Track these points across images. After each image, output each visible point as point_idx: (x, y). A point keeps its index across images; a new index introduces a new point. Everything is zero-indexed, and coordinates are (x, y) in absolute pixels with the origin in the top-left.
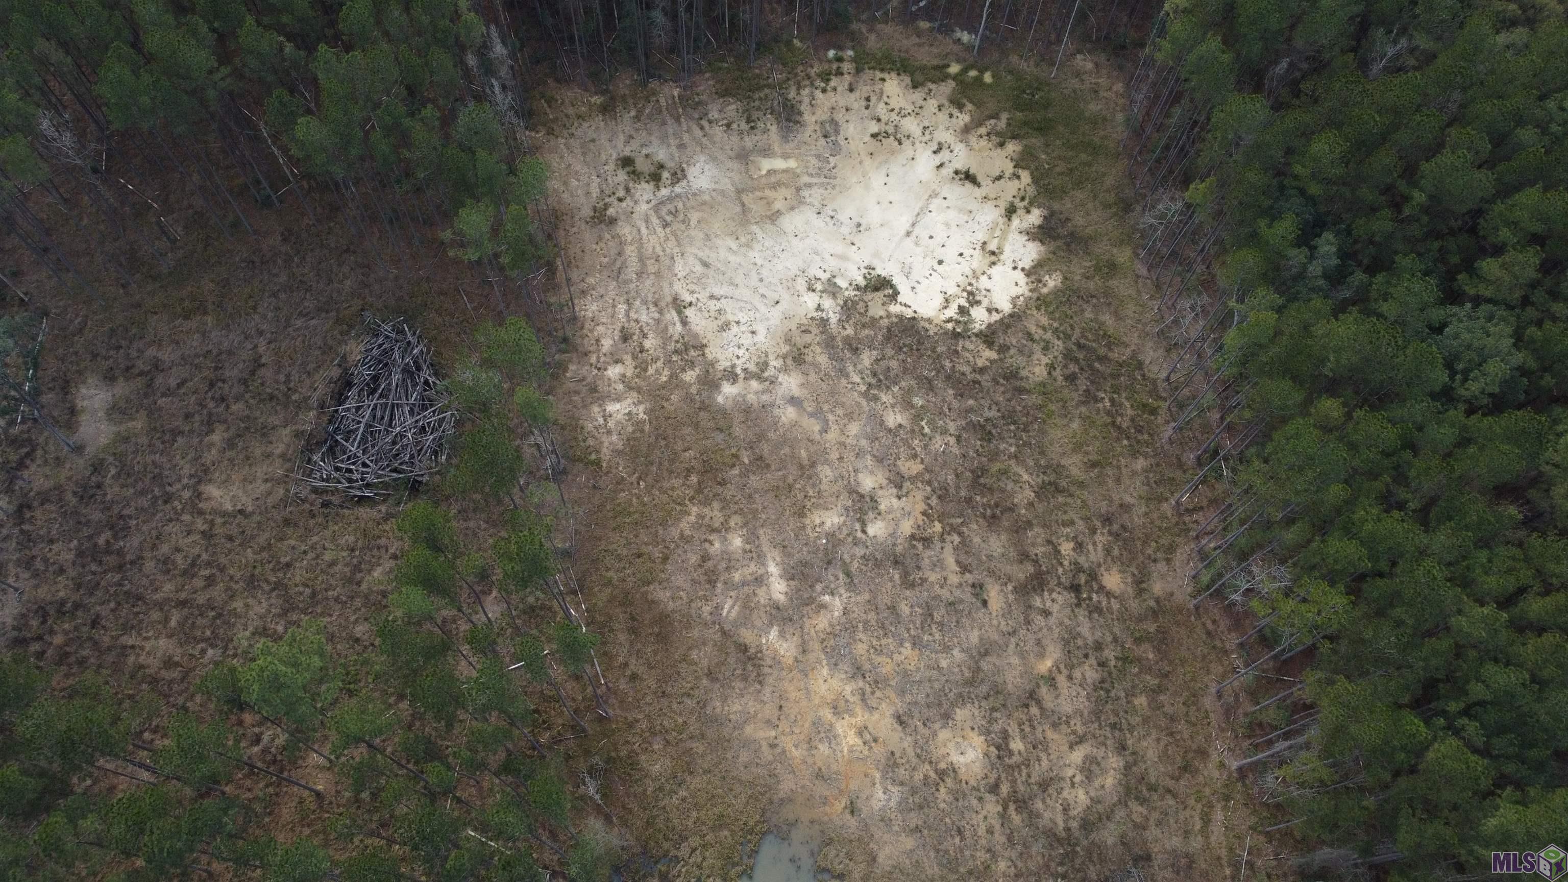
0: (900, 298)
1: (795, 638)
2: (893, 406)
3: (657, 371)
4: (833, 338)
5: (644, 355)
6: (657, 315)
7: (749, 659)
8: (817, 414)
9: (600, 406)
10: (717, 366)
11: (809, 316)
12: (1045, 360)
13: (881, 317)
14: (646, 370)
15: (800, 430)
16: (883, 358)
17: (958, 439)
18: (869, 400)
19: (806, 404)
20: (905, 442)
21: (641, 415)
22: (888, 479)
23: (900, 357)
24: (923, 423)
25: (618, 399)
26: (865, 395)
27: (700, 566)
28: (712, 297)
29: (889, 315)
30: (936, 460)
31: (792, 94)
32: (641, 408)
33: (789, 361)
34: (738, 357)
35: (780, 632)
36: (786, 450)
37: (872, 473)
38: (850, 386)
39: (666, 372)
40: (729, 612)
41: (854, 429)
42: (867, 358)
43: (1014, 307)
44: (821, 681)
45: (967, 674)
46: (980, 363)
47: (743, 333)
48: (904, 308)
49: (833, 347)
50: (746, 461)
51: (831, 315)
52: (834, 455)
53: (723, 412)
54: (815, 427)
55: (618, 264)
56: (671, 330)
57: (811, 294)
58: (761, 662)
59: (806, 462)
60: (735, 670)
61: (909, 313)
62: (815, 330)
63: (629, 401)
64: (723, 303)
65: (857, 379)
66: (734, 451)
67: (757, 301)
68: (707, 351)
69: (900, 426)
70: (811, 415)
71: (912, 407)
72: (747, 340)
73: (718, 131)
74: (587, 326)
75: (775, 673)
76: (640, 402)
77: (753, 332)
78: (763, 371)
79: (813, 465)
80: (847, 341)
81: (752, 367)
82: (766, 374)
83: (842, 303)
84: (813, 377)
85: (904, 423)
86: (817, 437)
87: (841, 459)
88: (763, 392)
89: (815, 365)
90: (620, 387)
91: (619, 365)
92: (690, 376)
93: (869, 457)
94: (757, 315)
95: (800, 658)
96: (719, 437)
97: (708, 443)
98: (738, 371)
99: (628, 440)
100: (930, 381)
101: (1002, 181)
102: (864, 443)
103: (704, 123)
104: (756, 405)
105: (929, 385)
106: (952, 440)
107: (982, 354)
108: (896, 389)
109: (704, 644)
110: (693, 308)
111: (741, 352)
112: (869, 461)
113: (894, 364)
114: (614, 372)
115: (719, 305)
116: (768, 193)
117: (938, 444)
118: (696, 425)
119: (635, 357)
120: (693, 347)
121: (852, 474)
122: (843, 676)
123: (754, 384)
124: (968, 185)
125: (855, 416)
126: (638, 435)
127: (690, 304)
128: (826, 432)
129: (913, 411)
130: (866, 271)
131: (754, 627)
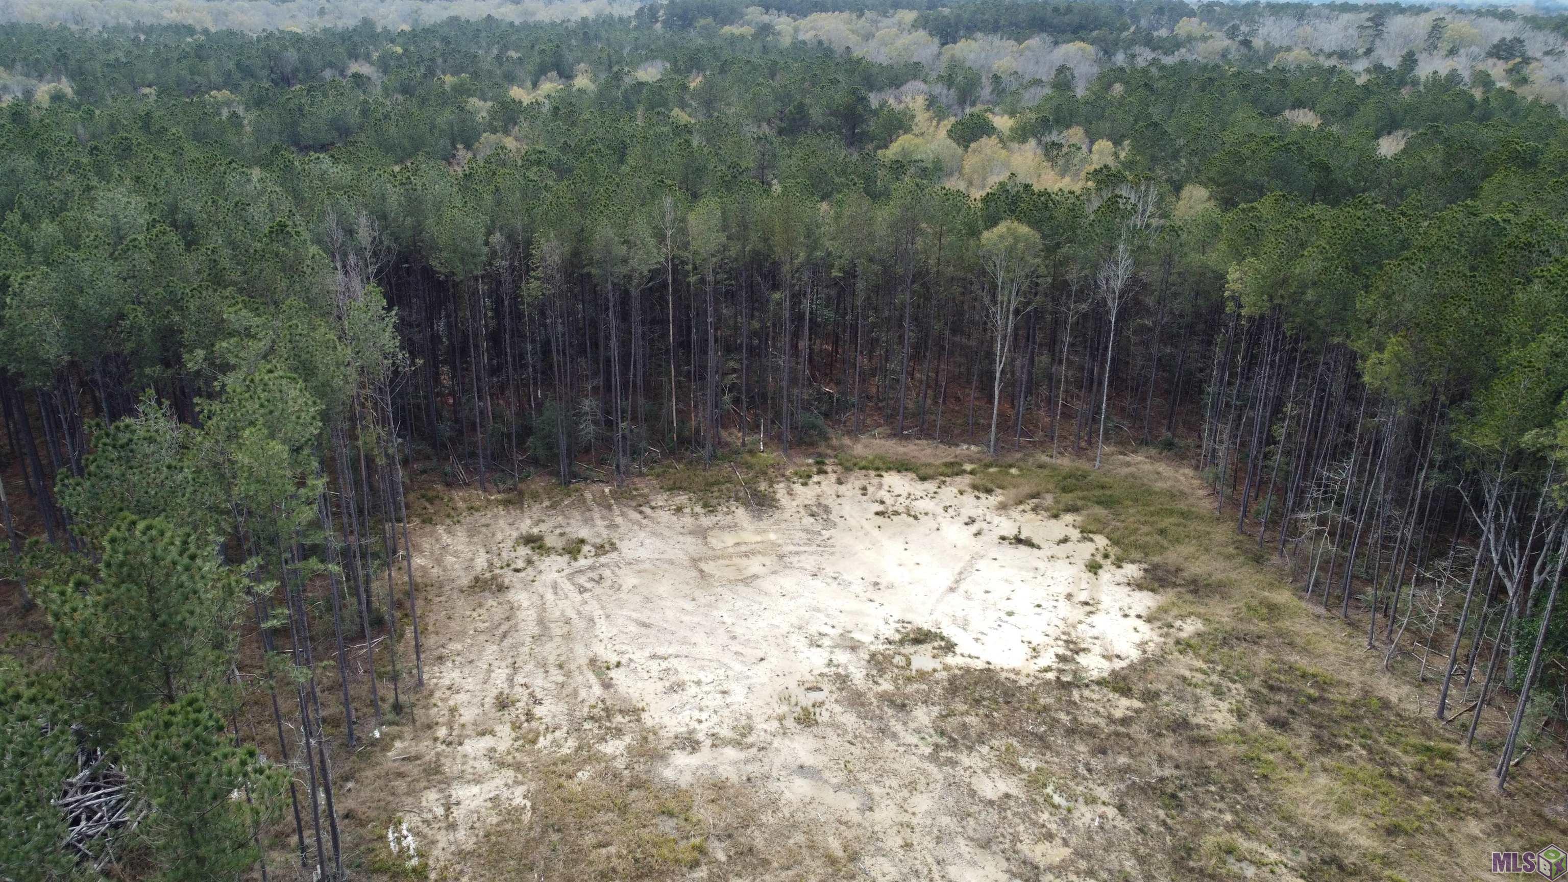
0: (958, 650)
2: (986, 771)
3: (554, 741)
4: (859, 695)
5: (534, 724)
6: (561, 679)
8: (850, 784)
9: (441, 791)
10: (662, 733)
11: (816, 672)
12: (1225, 706)
13: (935, 670)
14: (534, 742)
15: (822, 809)
16: (951, 714)
17: (1121, 808)
18: (940, 766)
19: (826, 774)
20: (1024, 818)
21: (518, 801)
22: (1008, 871)
23: (981, 712)
24: (1049, 790)
25: (478, 780)
26: (934, 758)
28: (654, 657)
29: (947, 668)
30: (1090, 838)
31: (763, 487)
32: (519, 791)
33: (790, 723)
34: (700, 721)
36: (799, 838)
37: (973, 864)
38: (901, 749)
39: (572, 743)
41: (922, 803)
42: (923, 716)
46: (1118, 714)
47: (707, 693)
48: (969, 660)
49: (862, 705)
50: (722, 857)
51: (852, 669)
52: (894, 842)
53: (677, 792)
54: (848, 803)
55: (504, 628)
56: (583, 694)
57: (815, 650)
59: (840, 853)
61: (980, 665)
62: (826, 687)
63: (499, 782)
64: (673, 663)
65: (914, 739)
66: (697, 841)
67: (728, 658)
68: (644, 716)
69: (1007, 796)
70: (837, 789)
71: (1021, 770)
72: (715, 701)
73: (665, 516)
74: (438, 694)
76: (517, 783)
77: (724, 692)
78: (744, 736)
79: (854, 857)
80: (884, 697)
81: (725, 732)
82: (750, 740)
83: (867, 657)
84: (833, 740)
85: (1014, 791)
86: (856, 817)
87: (907, 846)
88: (747, 761)
89: (835, 726)
90: (486, 764)
91: (488, 737)
92: (613, 747)
93: (960, 841)
94: (729, 673)
96: (668, 826)
97: (645, 833)
98: (700, 736)
99: (487, 835)
100: (1041, 738)
101: (1068, 544)
102: (945, 821)
103: (647, 510)
104: (734, 779)
105: (1043, 743)
106: (1111, 812)
107: (1119, 703)
108: (985, 749)
110: (622, 669)
111: (704, 716)
112: (962, 845)
113: (972, 720)
114: (475, 747)
115: (664, 665)
116: (736, 560)
117: (1085, 816)
118: (623, 810)
119: (516, 727)
120: (621, 711)
121: (935, 868)
123: (730, 753)
124: (1023, 549)
125: (921, 786)
126: (508, 826)
127: (618, 665)
128: (871, 809)
129: (1024, 776)
130: (899, 626)
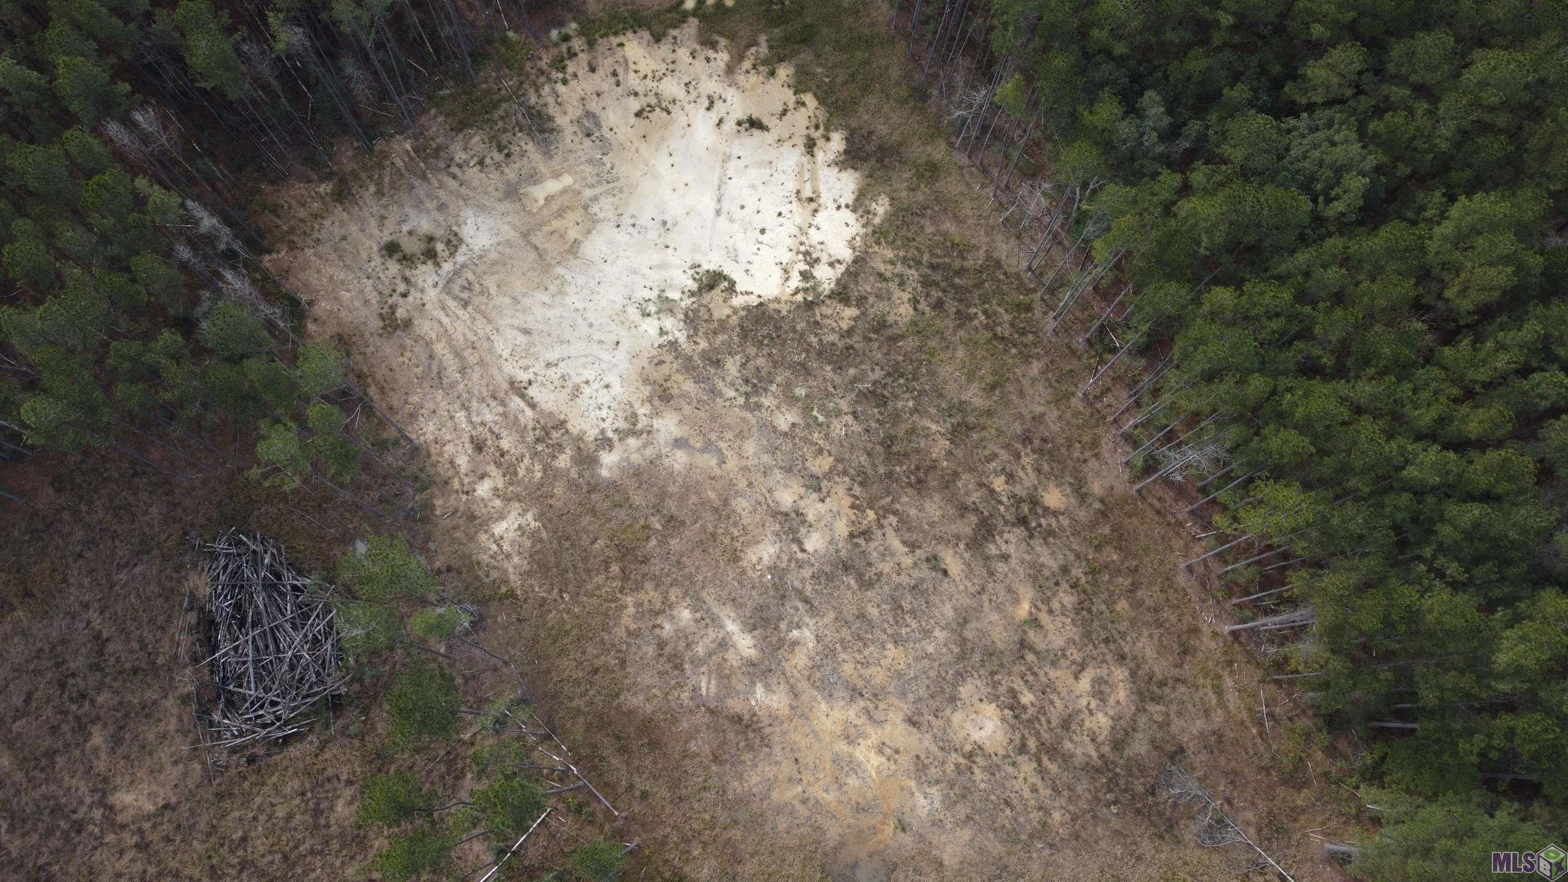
0: (738, 288)
1: (782, 686)
2: (778, 408)
3: (527, 469)
4: (690, 359)
5: (507, 457)
6: (500, 409)
7: (747, 727)
8: (708, 447)
9: (486, 532)
10: (586, 438)
11: (656, 345)
12: (906, 296)
13: (728, 316)
14: (515, 473)
15: (698, 471)
16: (748, 360)
17: (854, 414)
18: (752, 411)
19: (692, 442)
20: (805, 440)
21: (534, 524)
22: (805, 486)
23: (765, 352)
24: (815, 413)
25: (502, 517)
26: (746, 406)
27: (660, 655)
28: (548, 365)
29: (735, 311)
30: (842, 446)
31: (533, 100)
32: (530, 516)
33: (656, 402)
34: (603, 420)
35: (765, 687)
36: (693, 499)
37: (786, 486)
38: (727, 404)
39: (538, 467)
40: (708, 689)
41: (750, 447)
42: (732, 366)
43: (854, 249)
44: (823, 717)
45: (956, 650)
46: (845, 325)
47: (597, 391)
48: (746, 297)
49: (694, 369)
50: (659, 527)
51: (677, 334)
52: (742, 484)
53: (613, 485)
54: (709, 461)
55: (435, 368)
56: (522, 420)
57: (648, 320)
58: (761, 725)
59: (718, 503)
60: (738, 744)
61: (754, 301)
62: (669, 358)
63: (514, 514)
64: (563, 368)
65: (731, 393)
66: (642, 522)
67: (596, 350)
68: (569, 426)
69: (794, 425)
70: (703, 451)
71: (797, 399)
72: (604, 398)
73: (473, 174)
74: (433, 451)
75: (777, 729)
76: (525, 511)
77: (607, 386)
78: (635, 425)
79: (726, 502)
80: (704, 355)
81: (622, 425)
82: (639, 426)
83: (682, 316)
84: (687, 410)
85: (796, 420)
86: (717, 472)
87: (750, 485)
88: (645, 447)
89: (684, 395)
90: (498, 503)
91: (486, 480)
92: (563, 461)
93: (776, 471)
94: (604, 366)
95: (794, 704)
96: (622, 514)
97: (613, 524)
98: (610, 434)
99: (531, 556)
100: (803, 365)
101: (789, 114)
102: (766, 458)
103: (454, 170)
104: (642, 462)
105: (804, 370)
106: (849, 419)
107: (843, 315)
108: (774, 388)
109: (698, 731)
110: (534, 385)
111: (604, 413)
112: (778, 475)
113: (761, 362)
114: (483, 489)
115: (560, 371)
116: (556, 224)
117: (838, 428)
118: (594, 512)
119: (498, 465)
120: (553, 428)
121: (768, 495)
122: (842, 703)
123: (632, 441)
124: (756, 132)
125: (745, 433)
126: (539, 546)
127: (530, 383)
128: (724, 462)
129: (800, 404)
130: (692, 272)
131: (738, 693)
